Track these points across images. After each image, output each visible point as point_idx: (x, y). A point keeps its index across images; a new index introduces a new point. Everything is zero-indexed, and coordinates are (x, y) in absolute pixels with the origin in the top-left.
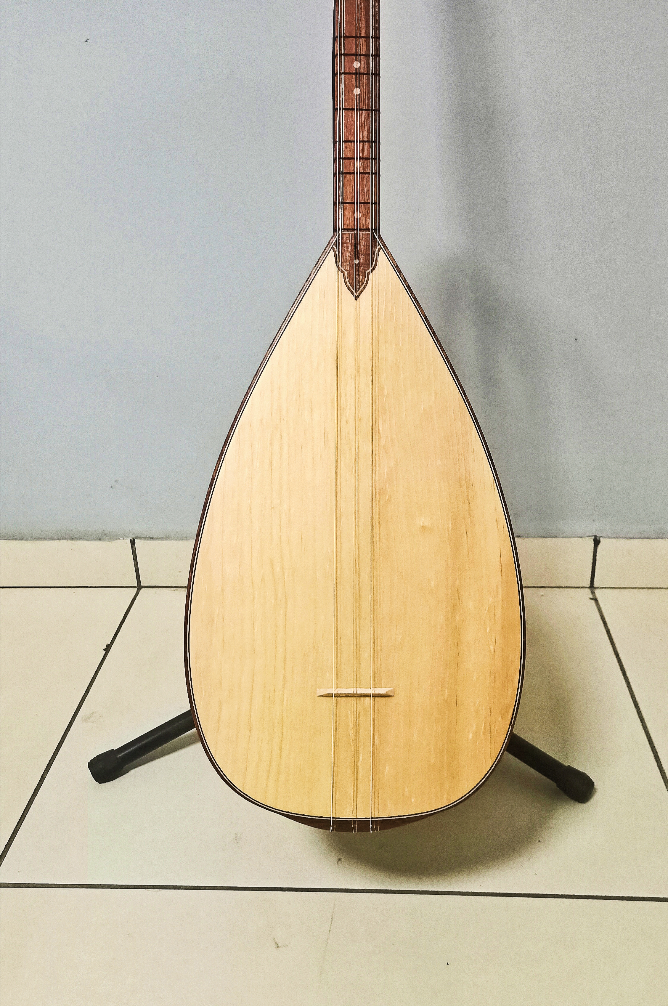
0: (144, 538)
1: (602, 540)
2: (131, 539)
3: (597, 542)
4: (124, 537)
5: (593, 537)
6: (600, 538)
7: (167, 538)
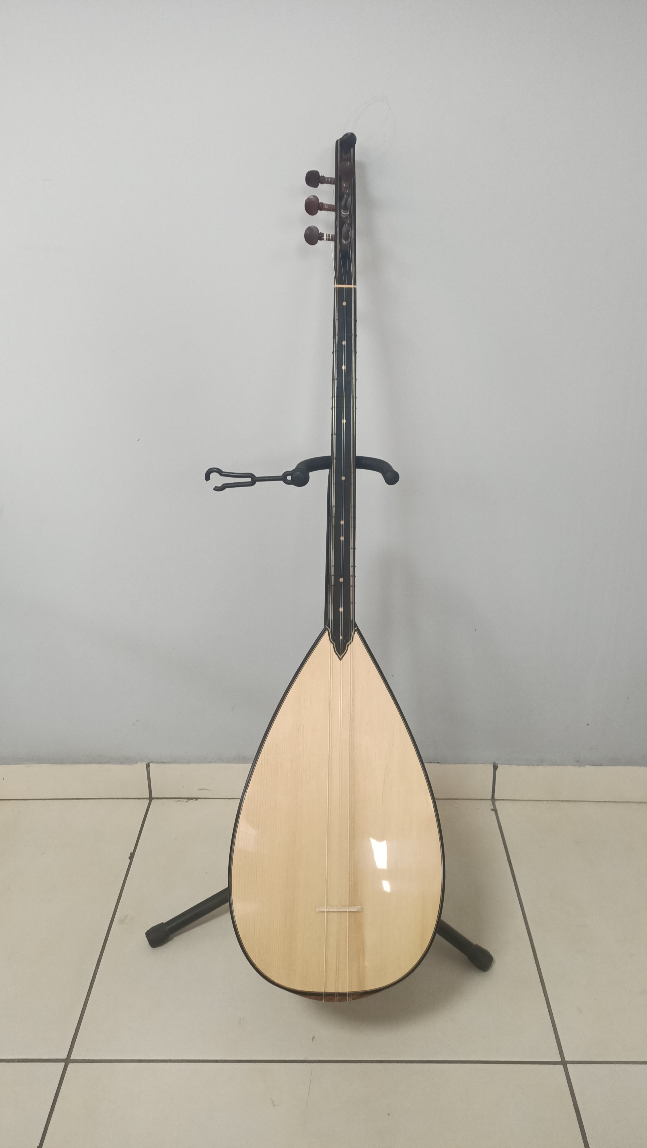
0: (158, 763)
1: (499, 765)
2: (147, 763)
3: (495, 767)
4: (141, 761)
5: (493, 764)
6: (497, 764)
7: (175, 762)
